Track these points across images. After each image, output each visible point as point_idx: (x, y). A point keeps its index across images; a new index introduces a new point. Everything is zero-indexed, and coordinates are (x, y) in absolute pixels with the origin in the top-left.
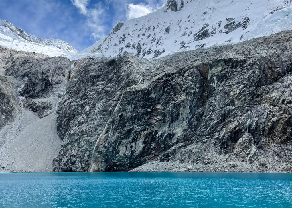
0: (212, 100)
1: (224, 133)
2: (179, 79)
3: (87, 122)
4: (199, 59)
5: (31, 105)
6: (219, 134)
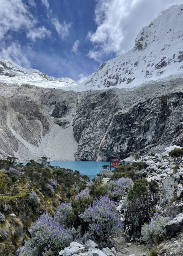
0: (170, 118)
1: (179, 139)
2: (148, 106)
3: (92, 132)
4: (160, 92)
5: (58, 122)
6: (175, 139)
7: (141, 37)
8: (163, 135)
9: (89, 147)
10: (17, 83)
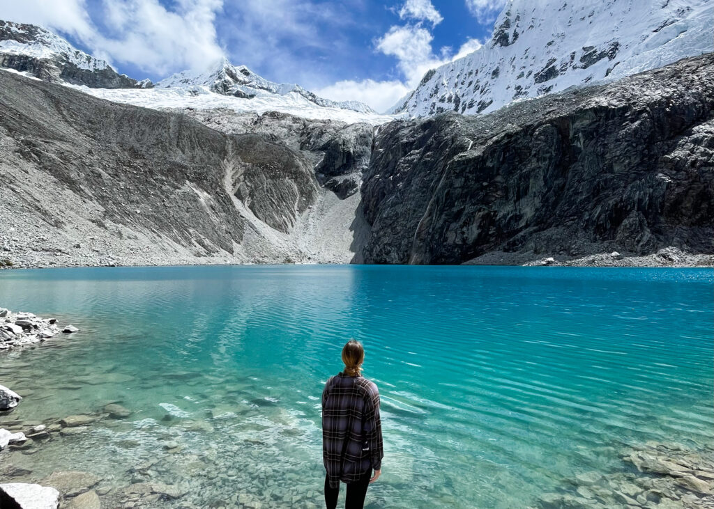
0: (577, 166)
1: (600, 212)
2: (526, 141)
4: (553, 111)
5: (332, 184)
6: (591, 214)
7: (505, 20)
10: (254, 109)
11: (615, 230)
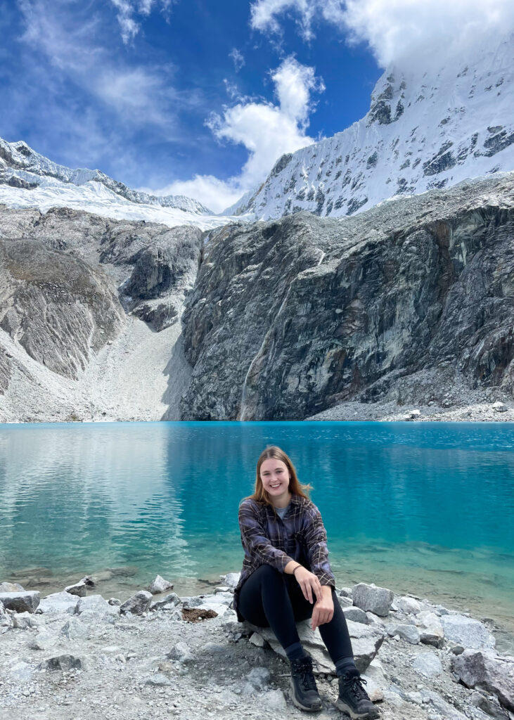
0: (458, 287)
1: (482, 349)
2: (393, 252)
3: (231, 337)
4: (431, 212)
5: (142, 310)
6: (472, 351)
7: (386, 88)
8: (436, 340)
9: (221, 380)
10: (36, 203)
11: (501, 372)
